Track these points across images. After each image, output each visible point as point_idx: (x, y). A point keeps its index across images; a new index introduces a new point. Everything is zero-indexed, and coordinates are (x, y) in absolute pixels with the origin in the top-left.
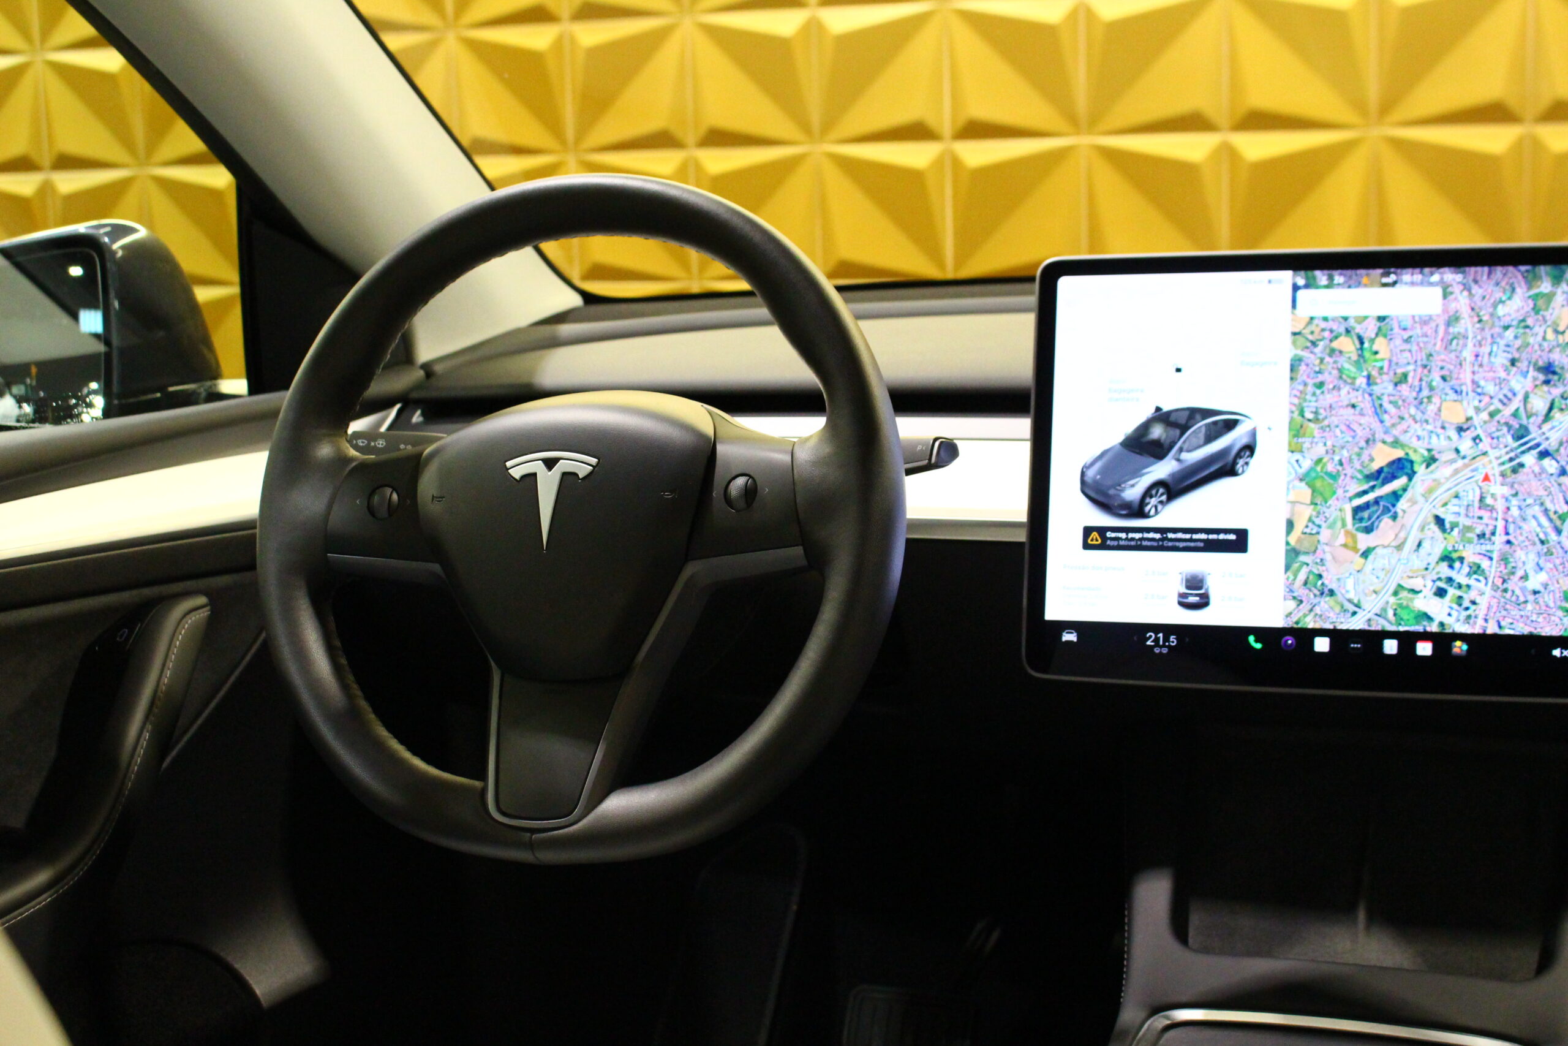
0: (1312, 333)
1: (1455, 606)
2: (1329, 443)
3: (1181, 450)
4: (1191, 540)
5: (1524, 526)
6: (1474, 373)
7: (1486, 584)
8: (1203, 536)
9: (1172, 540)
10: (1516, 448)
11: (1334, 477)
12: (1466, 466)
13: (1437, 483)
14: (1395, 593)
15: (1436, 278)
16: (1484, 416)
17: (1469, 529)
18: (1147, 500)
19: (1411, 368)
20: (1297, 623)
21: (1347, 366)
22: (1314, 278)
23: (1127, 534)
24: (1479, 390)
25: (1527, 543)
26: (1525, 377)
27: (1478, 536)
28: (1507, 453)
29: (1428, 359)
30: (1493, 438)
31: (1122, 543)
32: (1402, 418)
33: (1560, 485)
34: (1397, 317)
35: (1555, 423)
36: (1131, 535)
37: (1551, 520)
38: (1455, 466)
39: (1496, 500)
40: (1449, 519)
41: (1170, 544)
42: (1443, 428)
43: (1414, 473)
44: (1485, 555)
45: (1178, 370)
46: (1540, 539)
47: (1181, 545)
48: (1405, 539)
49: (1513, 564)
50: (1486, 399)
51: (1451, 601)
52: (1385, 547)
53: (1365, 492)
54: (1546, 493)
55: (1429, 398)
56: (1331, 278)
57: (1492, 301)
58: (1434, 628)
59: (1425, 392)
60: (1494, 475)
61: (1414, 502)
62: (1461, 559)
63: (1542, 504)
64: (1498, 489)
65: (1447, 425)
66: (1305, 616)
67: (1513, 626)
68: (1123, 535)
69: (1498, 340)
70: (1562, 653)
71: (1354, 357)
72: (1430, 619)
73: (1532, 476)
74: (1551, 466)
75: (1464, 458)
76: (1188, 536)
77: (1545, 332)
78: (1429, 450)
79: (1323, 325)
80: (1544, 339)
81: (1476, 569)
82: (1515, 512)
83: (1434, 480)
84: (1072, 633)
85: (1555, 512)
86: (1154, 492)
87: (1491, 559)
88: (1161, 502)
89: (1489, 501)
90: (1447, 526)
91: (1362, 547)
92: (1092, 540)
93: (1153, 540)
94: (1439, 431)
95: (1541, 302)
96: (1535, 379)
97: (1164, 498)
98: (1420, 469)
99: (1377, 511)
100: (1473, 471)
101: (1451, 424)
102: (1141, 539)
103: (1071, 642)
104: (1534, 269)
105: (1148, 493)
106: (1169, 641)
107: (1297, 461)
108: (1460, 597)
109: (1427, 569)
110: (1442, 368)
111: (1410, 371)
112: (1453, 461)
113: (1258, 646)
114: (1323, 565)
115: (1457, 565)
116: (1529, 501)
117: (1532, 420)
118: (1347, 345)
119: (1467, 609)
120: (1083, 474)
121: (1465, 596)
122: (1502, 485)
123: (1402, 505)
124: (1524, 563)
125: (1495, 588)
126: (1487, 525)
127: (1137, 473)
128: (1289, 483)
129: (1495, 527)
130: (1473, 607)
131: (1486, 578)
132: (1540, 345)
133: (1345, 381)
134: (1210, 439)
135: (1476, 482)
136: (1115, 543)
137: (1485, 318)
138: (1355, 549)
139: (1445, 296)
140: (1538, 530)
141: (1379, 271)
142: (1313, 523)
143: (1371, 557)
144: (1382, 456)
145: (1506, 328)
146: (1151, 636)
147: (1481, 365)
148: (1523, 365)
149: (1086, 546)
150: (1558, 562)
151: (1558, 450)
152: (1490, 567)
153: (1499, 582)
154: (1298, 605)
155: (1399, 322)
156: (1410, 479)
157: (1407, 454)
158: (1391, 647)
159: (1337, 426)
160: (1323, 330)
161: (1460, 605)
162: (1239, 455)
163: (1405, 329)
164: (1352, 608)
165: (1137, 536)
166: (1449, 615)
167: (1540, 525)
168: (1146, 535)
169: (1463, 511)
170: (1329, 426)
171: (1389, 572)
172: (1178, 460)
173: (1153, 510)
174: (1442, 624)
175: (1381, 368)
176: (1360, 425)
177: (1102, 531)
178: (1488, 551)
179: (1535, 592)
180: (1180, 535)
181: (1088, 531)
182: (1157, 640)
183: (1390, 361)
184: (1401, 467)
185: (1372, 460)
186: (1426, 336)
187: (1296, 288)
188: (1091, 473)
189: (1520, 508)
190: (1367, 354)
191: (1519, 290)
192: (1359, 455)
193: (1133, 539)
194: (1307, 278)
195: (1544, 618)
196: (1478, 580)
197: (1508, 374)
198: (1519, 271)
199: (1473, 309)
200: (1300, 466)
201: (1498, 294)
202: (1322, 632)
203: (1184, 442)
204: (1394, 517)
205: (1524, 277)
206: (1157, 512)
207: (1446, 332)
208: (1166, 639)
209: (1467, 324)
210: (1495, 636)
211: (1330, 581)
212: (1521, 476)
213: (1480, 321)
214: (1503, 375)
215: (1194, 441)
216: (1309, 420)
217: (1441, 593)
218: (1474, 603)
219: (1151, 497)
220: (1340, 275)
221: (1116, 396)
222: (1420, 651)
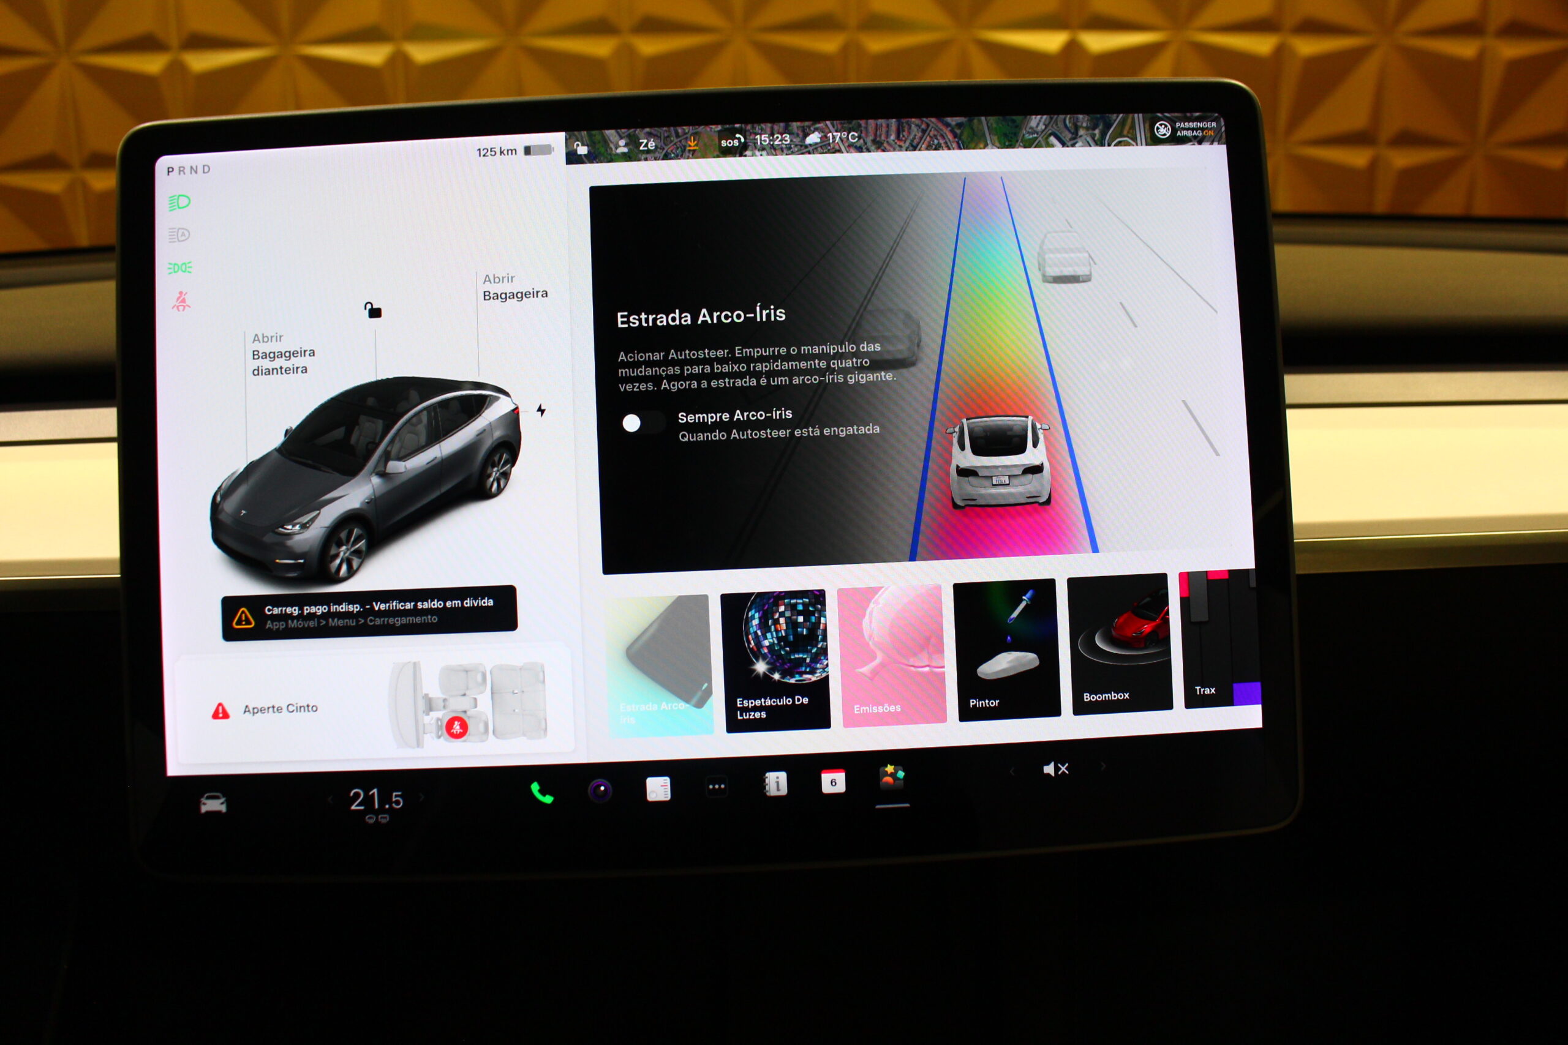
3: (387, 457)
4: (415, 612)
8: (436, 604)
9: (381, 614)
15: (814, 138)
18: (333, 551)
20: (613, 754)
22: (606, 142)
23: (301, 609)
31: (293, 624)
36: (307, 610)
41: (378, 621)
45: (375, 313)
47: (399, 622)
56: (633, 142)
58: (848, 746)
68: (295, 611)
70: (1057, 769)
76: (409, 606)
84: (217, 798)
86: (343, 535)
88: (357, 553)
92: (239, 622)
93: (348, 615)
97: (362, 544)
102: (325, 616)
103: (219, 813)
104: (970, 121)
105: (335, 534)
106: (390, 803)
113: (548, 799)
120: (215, 508)
134: (436, 436)
136: (282, 625)
141: (715, 129)
146: (357, 795)
149: (230, 634)
162: (490, 460)
165: (320, 610)
168: (334, 608)
172: (383, 475)
173: (344, 568)
177: (254, 603)
180: (395, 605)
181: (230, 605)
182: (368, 801)
187: (573, 160)
188: (229, 506)
193: (312, 616)
194: (591, 144)
198: (947, 125)
202: (658, 766)
203: (392, 441)
205: (955, 136)
206: (351, 573)
208: (385, 798)
215: (409, 439)
219: (340, 545)
220: (649, 135)
221: (266, 364)
222: (827, 788)
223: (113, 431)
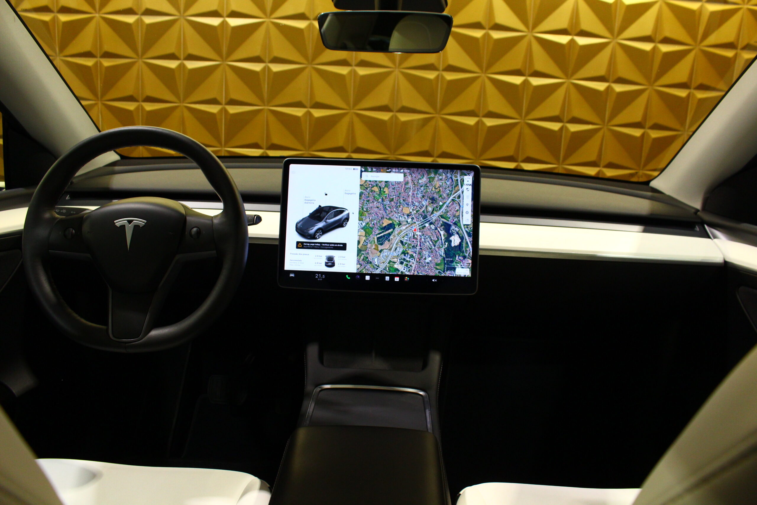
0: (366, 185)
1: (406, 267)
2: (370, 218)
3: (327, 219)
4: (329, 246)
5: (425, 244)
6: (412, 199)
7: (414, 261)
8: (333, 245)
9: (323, 246)
10: (424, 221)
11: (372, 228)
12: (409, 226)
13: (401, 231)
14: (389, 263)
15: (402, 171)
16: (415, 212)
17: (410, 244)
18: (316, 234)
19: (395, 197)
20: (360, 271)
21: (376, 195)
22: (367, 169)
23: (310, 244)
24: (414, 204)
25: (426, 249)
26: (426, 201)
27: (412, 247)
28: (421, 223)
29: (399, 195)
30: (417, 218)
31: (308, 247)
32: (392, 212)
33: (435, 232)
34: (391, 182)
35: (434, 215)
36: (311, 244)
37: (432, 242)
38: (406, 226)
39: (418, 236)
40: (404, 241)
41: (323, 247)
42: (403, 215)
43: (395, 228)
44: (414, 252)
45: (326, 195)
46: (430, 248)
47: (326, 248)
48: (392, 247)
49: (422, 255)
50: (416, 207)
51: (404, 266)
52: (386, 249)
53: (381, 233)
54: (431, 235)
55: (399, 206)
56: (372, 169)
57: (418, 178)
58: (400, 273)
59: (398, 204)
60: (417, 229)
61: (394, 236)
62: (408, 253)
63: (430, 238)
64: (419, 233)
65: (404, 214)
66: (363, 269)
67: (422, 273)
68: (309, 244)
69: (419, 190)
70: (435, 280)
71: (378, 193)
72: (399, 271)
73: (428, 230)
74: (433, 227)
75: (409, 224)
76: (328, 245)
77: (432, 188)
78: (399, 221)
79: (369, 183)
80: (432, 190)
81: (412, 256)
82: (423, 240)
83: (401, 230)
84: (293, 274)
85: (434, 240)
86: (318, 231)
87: (416, 253)
88: (320, 235)
89: (416, 236)
90: (404, 243)
91: (380, 249)
92: (299, 246)
93: (318, 246)
94: (402, 216)
95: (431, 180)
96: (429, 202)
97: (321, 233)
98: (397, 227)
99: (384, 239)
100: (411, 228)
101: (406, 214)
102: (314, 246)
103: (293, 277)
104: (429, 170)
105: (317, 231)
106: (322, 277)
107: (361, 223)
108: (407, 264)
109: (398, 256)
110: (403, 197)
111: (394, 198)
112: (406, 225)
113: (349, 278)
114: (368, 254)
115: (407, 255)
116: (427, 237)
117: (428, 214)
118: (376, 189)
119: (409, 268)
120: (296, 225)
121: (409, 264)
122: (419, 232)
123: (391, 237)
124: (425, 255)
125: (417, 262)
126: (415, 243)
127: (314, 226)
128: (358, 230)
129: (417, 244)
130: (411, 267)
131: (414, 259)
132: (431, 192)
133: (376, 200)
134: (335, 216)
135: (412, 231)
136: (306, 247)
137: (416, 183)
138: (378, 250)
139: (404, 176)
140: (429, 245)
141: (386, 168)
142: (366, 242)
143: (382, 252)
144: (386, 223)
145: (421, 186)
146: (317, 275)
147: (414, 197)
148: (426, 197)
149: (297, 247)
150: (434, 254)
151: (435, 222)
152: (416, 255)
153: (418, 260)
154: (361, 266)
155: (391, 183)
156: (394, 230)
157: (393, 222)
158: (387, 278)
159: (373, 213)
160: (369, 184)
161: (407, 267)
162: (344, 221)
163: (393, 185)
164: (376, 267)
165: (313, 245)
166: (404, 269)
167: (429, 244)
168: (316, 244)
169: (408, 239)
170: (371, 213)
171: (387, 257)
172: (326, 222)
173: (318, 237)
174: (402, 272)
175: (386, 196)
176: (380, 213)
177: (302, 243)
178: (415, 251)
179: (428, 263)
180: (326, 245)
181: (298, 243)
182: (319, 276)
183: (389, 195)
184: (391, 226)
185: (383, 223)
186: (399, 188)
187: (361, 171)
188: (299, 225)
189: (424, 239)
190: (382, 192)
191: (425, 176)
192: (379, 222)
193: (312, 246)
194: (365, 169)
195: (430, 270)
196: (412, 260)
197: (422, 200)
198: (425, 170)
199: (412, 180)
200: (362, 225)
201: (419, 177)
202: (368, 274)
203: (328, 216)
204: (389, 241)
205: (427, 172)
206: (319, 238)
207: (405, 187)
208: (322, 276)
209: (410, 185)
210: (417, 275)
211: (370, 259)
212: (425, 230)
213: (414, 184)
214: (420, 200)
215: (331, 216)
216: (365, 211)
217: (402, 263)
218: (411, 266)
219: (317, 233)
220: (375, 168)
221: (307, 202)
222: (396, 280)
223: (280, 210)
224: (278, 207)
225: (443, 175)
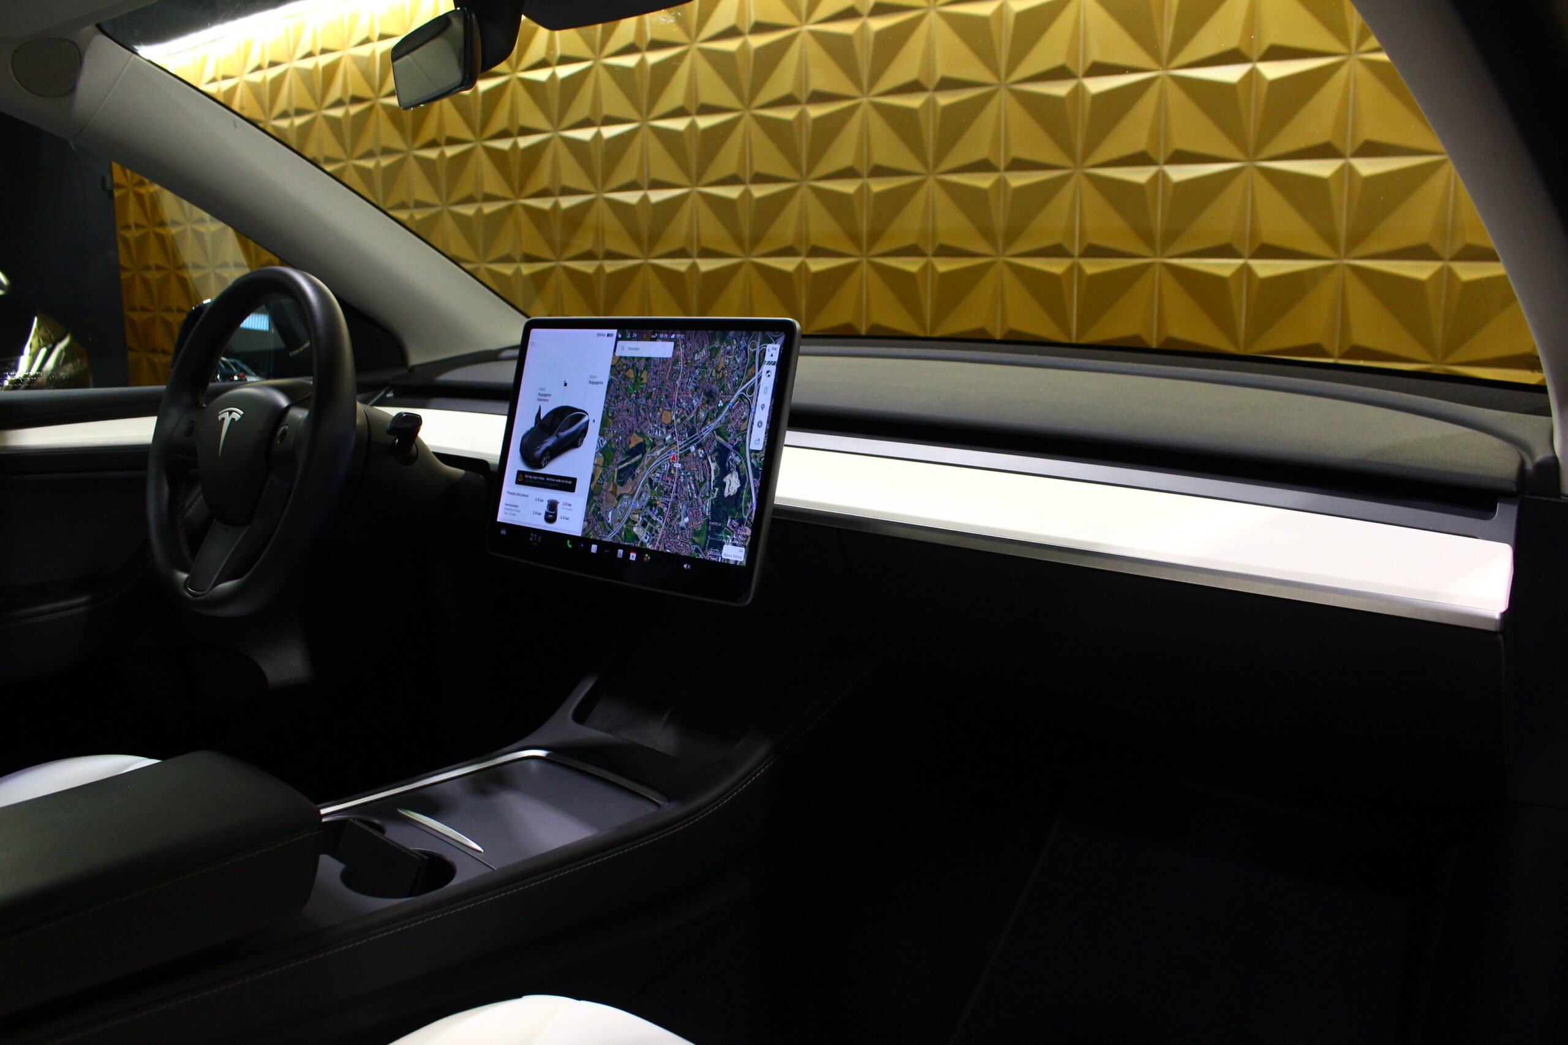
0: (619, 366)
1: (649, 533)
2: (615, 431)
3: (559, 431)
4: (555, 482)
5: (685, 489)
6: (679, 394)
7: (663, 522)
8: (560, 481)
9: (547, 481)
10: (689, 441)
11: (614, 451)
12: (667, 450)
13: (654, 459)
14: (627, 523)
15: (672, 337)
16: (679, 420)
17: (662, 487)
18: (542, 459)
19: (654, 389)
20: (587, 535)
21: (629, 387)
22: (625, 334)
24: (679, 405)
25: (683, 499)
26: (699, 399)
27: (665, 492)
28: (684, 444)
29: (662, 385)
30: (680, 434)
31: (530, 481)
32: (646, 419)
33: (703, 465)
34: (654, 358)
35: (707, 427)
37: (695, 486)
38: (662, 449)
39: (675, 472)
40: (655, 480)
41: (547, 484)
42: (661, 426)
43: (646, 452)
44: (665, 504)
45: (566, 385)
46: (689, 497)
47: (551, 485)
48: (636, 491)
49: (676, 511)
50: (682, 410)
51: (648, 530)
52: (627, 495)
53: (624, 462)
54: (696, 469)
55: (658, 408)
56: (632, 335)
57: (693, 351)
58: (638, 545)
59: (657, 405)
60: (677, 456)
61: (642, 469)
62: (656, 505)
63: (694, 476)
64: (678, 465)
65: (663, 425)
66: (590, 531)
67: (670, 548)
68: (531, 477)
69: (692, 375)
70: (687, 567)
71: (633, 381)
72: (638, 539)
73: (692, 458)
74: (701, 453)
75: (666, 445)
76: (555, 480)
77: (712, 371)
78: (653, 439)
79: (624, 362)
80: (711, 375)
81: (661, 513)
82: (682, 480)
83: (653, 457)
84: (504, 530)
85: (699, 481)
86: (546, 454)
87: (667, 507)
88: (547, 460)
89: (673, 472)
90: (654, 485)
91: (618, 493)
92: (520, 479)
93: (541, 480)
94: (659, 428)
95: (714, 352)
96: (703, 399)
97: (549, 457)
98: (648, 450)
99: (627, 473)
100: (669, 453)
101: (665, 424)
103: (504, 535)
104: (713, 334)
105: (544, 454)
106: (538, 539)
107: (601, 441)
108: (652, 528)
109: (641, 509)
110: (667, 390)
111: (653, 391)
112: (662, 446)
113: (570, 546)
114: (602, 503)
115: (654, 508)
116: (689, 473)
117: (697, 425)
118: (631, 374)
119: (653, 535)
121: (654, 527)
122: (679, 463)
123: (638, 471)
124: (681, 510)
125: (666, 524)
126: (669, 486)
127: (542, 443)
128: (596, 453)
129: (673, 487)
130: (656, 535)
131: (664, 518)
132: (709, 379)
133: (627, 395)
134: (571, 426)
135: (669, 459)
136: (527, 481)
137: (689, 361)
138: (615, 495)
139: (675, 348)
140: (690, 491)
141: (652, 331)
142: (602, 478)
143: (621, 500)
144: (635, 440)
145: (696, 368)
146: (532, 536)
147: (682, 390)
148: (699, 391)
149: (518, 482)
150: (694, 511)
151: (705, 444)
152: (667, 511)
153: (669, 520)
154: (589, 525)
155: (654, 361)
156: (643, 456)
157: (644, 440)
158: (620, 553)
159: (620, 422)
160: (624, 365)
161: (651, 533)
162: (579, 436)
163: (656, 366)
164: (608, 529)
166: (646, 538)
167: (691, 488)
168: (537, 478)
169: (661, 477)
170: (617, 422)
171: (626, 509)
172: (557, 436)
173: (544, 464)
174: (642, 543)
175: (643, 388)
176: (629, 421)
177: (524, 474)
178: (667, 501)
179: (682, 529)
180: (551, 479)
181: (519, 472)
182: (534, 538)
183: (647, 385)
184: (641, 449)
185: (630, 443)
186: (664, 371)
187: (617, 339)
188: (524, 441)
189: (684, 478)
190: (638, 380)
191: (705, 345)
192: (626, 440)
193: (534, 479)
194: (621, 334)
195: (684, 545)
196: (660, 519)
197: (693, 396)
198: (707, 335)
199: (685, 355)
200: (602, 444)
201: (697, 347)
202: (595, 542)
203: (561, 426)
204: (633, 478)
205: (709, 338)
206: (545, 466)
207: (672, 369)
208: (537, 537)
209: (681, 365)
210: (662, 552)
211: (602, 513)
212: (688, 459)
213: (687, 363)
214: (690, 396)
215: (564, 426)
216: (610, 417)
217: (644, 525)
218: (657, 532)
219: (544, 458)
220: (636, 332)
221: (541, 398)
223: (507, 413)
224: (506, 406)
225: (733, 342)
